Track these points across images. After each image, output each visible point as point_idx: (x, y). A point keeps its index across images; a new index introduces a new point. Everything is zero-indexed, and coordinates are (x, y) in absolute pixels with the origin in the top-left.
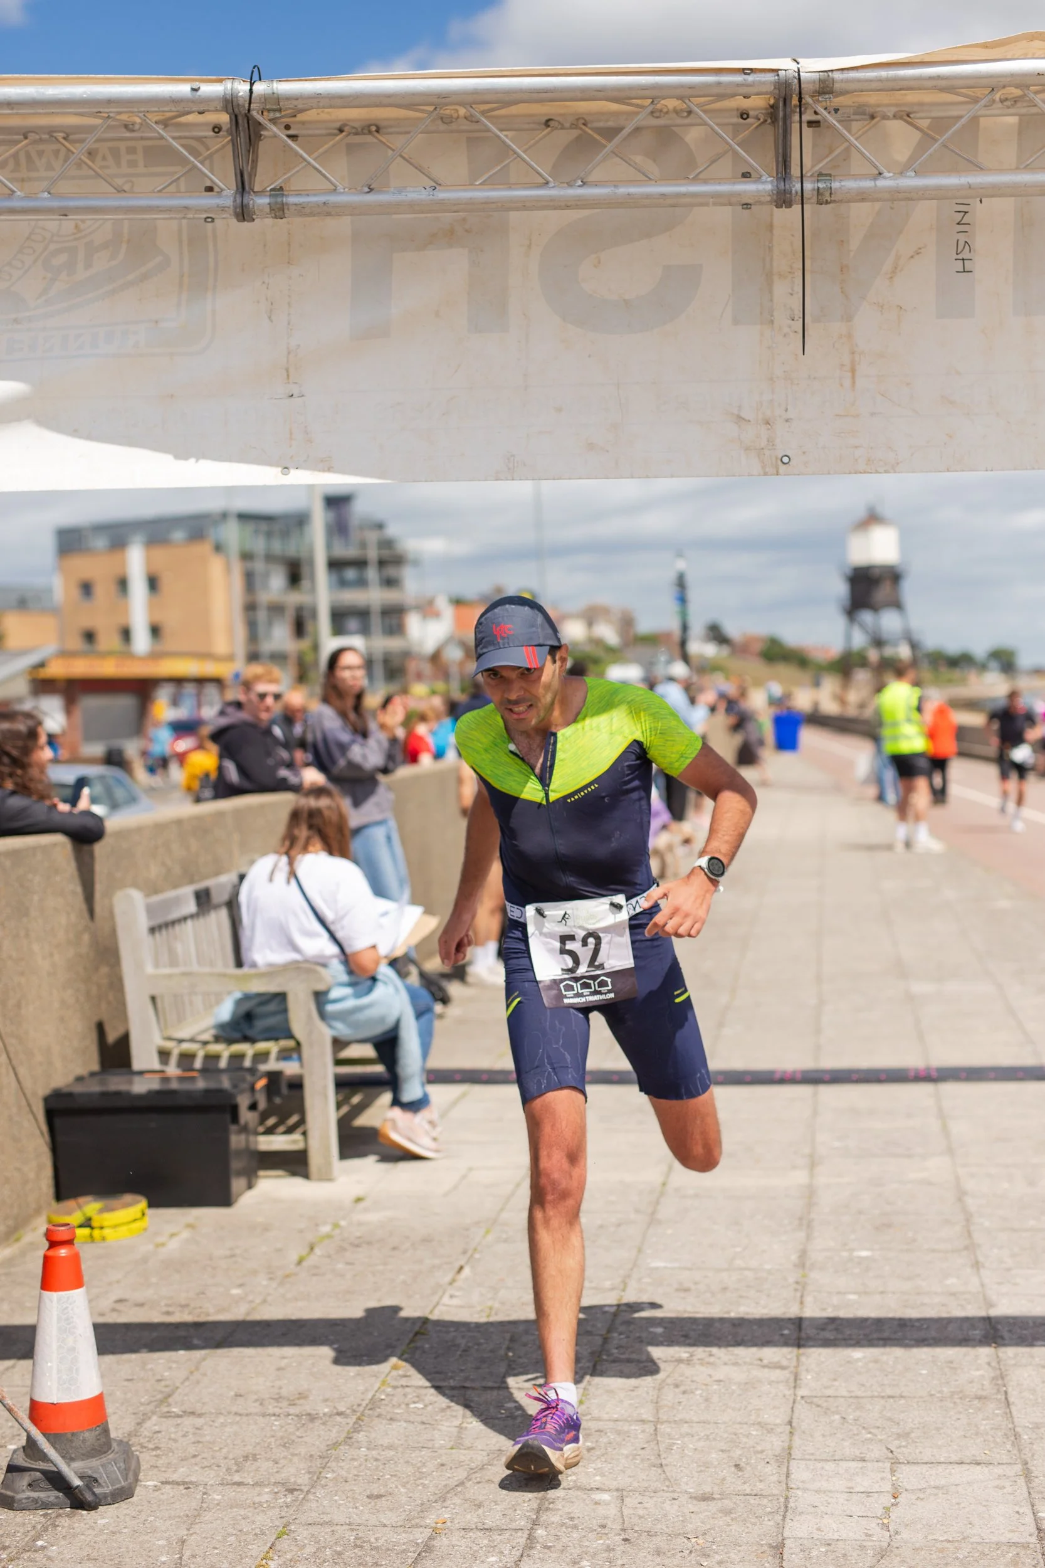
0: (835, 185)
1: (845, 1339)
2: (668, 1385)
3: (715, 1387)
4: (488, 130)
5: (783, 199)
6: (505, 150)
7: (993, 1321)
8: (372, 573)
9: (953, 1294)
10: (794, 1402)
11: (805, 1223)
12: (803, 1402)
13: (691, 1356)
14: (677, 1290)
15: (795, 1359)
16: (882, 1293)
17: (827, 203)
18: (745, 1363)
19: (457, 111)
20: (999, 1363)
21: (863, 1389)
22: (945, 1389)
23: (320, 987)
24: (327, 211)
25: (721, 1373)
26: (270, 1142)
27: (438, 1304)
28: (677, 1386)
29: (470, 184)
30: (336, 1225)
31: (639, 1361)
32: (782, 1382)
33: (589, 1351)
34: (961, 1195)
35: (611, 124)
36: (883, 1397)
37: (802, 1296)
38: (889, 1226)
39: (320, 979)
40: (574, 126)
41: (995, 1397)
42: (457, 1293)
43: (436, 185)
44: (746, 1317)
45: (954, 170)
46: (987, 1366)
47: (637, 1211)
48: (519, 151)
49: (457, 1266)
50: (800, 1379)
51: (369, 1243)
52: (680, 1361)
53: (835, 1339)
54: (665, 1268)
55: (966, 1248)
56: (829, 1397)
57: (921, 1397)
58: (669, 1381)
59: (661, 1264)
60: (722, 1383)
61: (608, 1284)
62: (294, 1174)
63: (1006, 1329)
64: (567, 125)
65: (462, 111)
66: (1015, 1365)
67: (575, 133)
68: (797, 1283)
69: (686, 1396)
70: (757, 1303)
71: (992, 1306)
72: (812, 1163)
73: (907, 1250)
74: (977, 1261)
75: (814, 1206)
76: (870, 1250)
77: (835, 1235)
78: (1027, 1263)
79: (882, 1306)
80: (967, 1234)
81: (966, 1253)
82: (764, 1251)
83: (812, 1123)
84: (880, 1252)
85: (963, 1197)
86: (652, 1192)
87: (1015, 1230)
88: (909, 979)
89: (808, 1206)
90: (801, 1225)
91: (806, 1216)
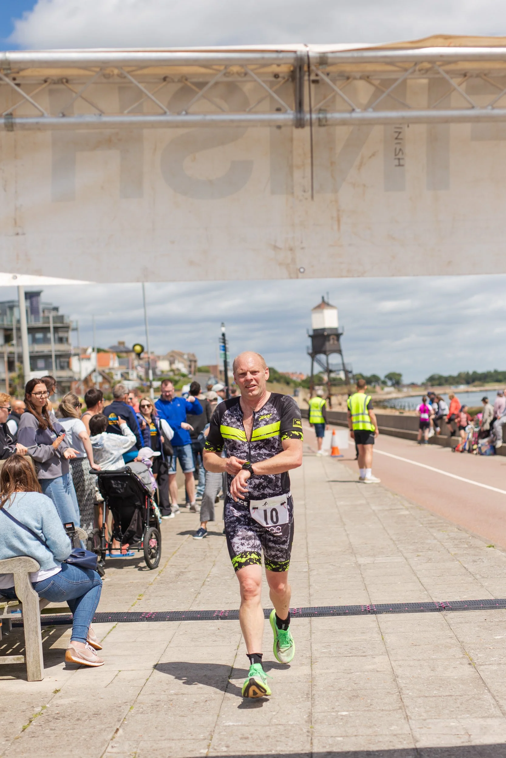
0: (329, 116)
4: (131, 82)
5: (300, 124)
6: (140, 94)
7: (419, 750)
8: (51, 335)
9: (395, 735)
11: (310, 696)
14: (241, 738)
16: (356, 736)
17: (324, 126)
19: (113, 71)
23: (32, 570)
24: (39, 127)
26: (5, 660)
27: (105, 751)
29: (121, 113)
30: (44, 707)
34: (395, 677)
35: (201, 80)
37: (312, 739)
38: (357, 696)
39: (33, 566)
40: (180, 81)
42: (115, 745)
43: (102, 113)
44: (281, 753)
45: (393, 108)
47: (216, 693)
48: (150, 95)
49: (115, 729)
51: (64, 717)
54: (234, 725)
55: (400, 708)
59: (231, 724)
61: (201, 736)
62: (18, 678)
63: (426, 755)
64: (176, 80)
65: (116, 71)
67: (180, 85)
68: (308, 732)
70: (286, 745)
71: (417, 741)
72: (311, 661)
73: (368, 711)
74: (407, 716)
75: (314, 686)
76: (347, 711)
77: (327, 703)
78: (435, 716)
79: (356, 744)
80: (400, 700)
81: (400, 711)
82: (288, 714)
83: (310, 638)
84: (353, 712)
85: (397, 678)
86: (223, 681)
87: (426, 697)
88: (357, 556)
89: (311, 687)
90: (308, 698)
91: (310, 693)
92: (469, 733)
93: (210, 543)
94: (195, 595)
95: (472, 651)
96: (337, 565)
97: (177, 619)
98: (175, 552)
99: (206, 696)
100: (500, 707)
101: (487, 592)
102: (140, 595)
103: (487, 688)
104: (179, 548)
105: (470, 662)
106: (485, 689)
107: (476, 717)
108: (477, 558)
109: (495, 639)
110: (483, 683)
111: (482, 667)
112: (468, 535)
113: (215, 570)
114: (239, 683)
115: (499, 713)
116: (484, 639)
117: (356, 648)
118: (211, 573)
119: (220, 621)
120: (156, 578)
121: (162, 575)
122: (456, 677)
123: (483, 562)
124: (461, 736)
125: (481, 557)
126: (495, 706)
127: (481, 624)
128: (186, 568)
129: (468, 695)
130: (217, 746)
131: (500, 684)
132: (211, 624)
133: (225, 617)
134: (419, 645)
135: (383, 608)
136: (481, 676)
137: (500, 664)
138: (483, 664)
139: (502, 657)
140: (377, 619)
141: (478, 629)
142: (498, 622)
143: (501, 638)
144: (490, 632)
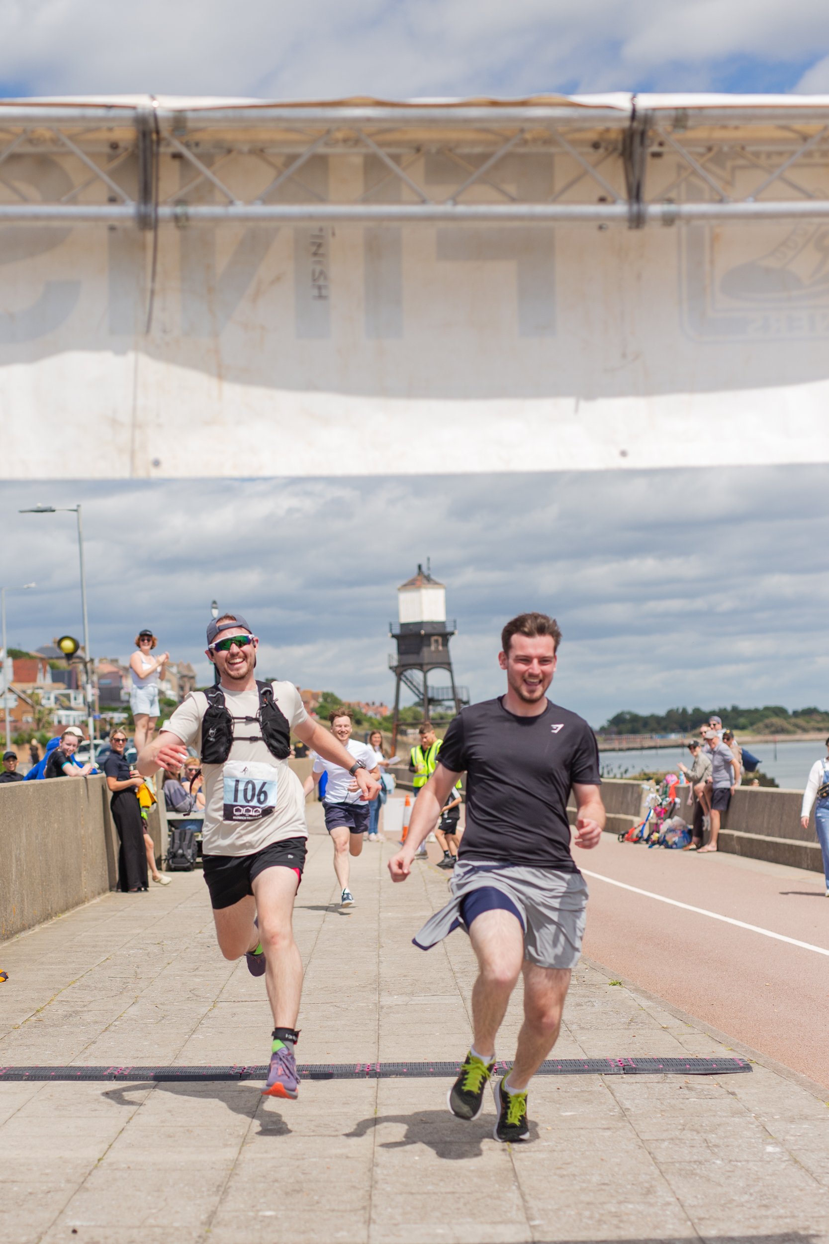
5: (147, 223)
11: (223, 1190)
34: (373, 1166)
38: (298, 1192)
47: (68, 1181)
55: (364, 1208)
68: (200, 1237)
72: (243, 1142)
73: (308, 1210)
74: (370, 1219)
75: (234, 1176)
76: (274, 1210)
77: (247, 1199)
78: (415, 1219)
80: (368, 1197)
81: (362, 1212)
82: (177, 1212)
83: (254, 1110)
84: (284, 1212)
85: (375, 1168)
86: (87, 1166)
87: (412, 1194)
88: (383, 993)
89: (228, 1176)
90: (218, 1191)
91: (225, 1184)
93: (138, 971)
94: (86, 1045)
96: (343, 1006)
97: (42, 1077)
98: (74, 982)
99: (51, 1185)
100: (526, 1209)
101: (580, 1049)
103: (516, 1184)
104: (82, 977)
106: (514, 1184)
107: (482, 1223)
108: (586, 1000)
109: (562, 1116)
110: (513, 1176)
111: (523, 1155)
112: (585, 966)
113: (133, 1011)
114: (111, 1169)
115: (521, 1216)
116: (544, 1116)
117: (325, 1125)
118: (125, 1015)
119: (114, 1082)
120: (28, 1020)
121: (41, 1015)
122: (472, 1168)
123: (593, 1006)
125: (592, 1000)
126: (520, 1207)
127: (548, 1095)
128: (85, 1006)
129: (482, 1192)
131: (541, 1178)
132: (98, 1086)
133: (123, 1077)
134: (432, 1123)
135: (392, 1068)
136: (515, 1167)
137: (554, 1151)
138: (527, 1150)
139: (562, 1141)
140: (377, 1085)
141: (539, 1101)
142: (578, 1092)
143: (572, 1115)
144: (558, 1106)
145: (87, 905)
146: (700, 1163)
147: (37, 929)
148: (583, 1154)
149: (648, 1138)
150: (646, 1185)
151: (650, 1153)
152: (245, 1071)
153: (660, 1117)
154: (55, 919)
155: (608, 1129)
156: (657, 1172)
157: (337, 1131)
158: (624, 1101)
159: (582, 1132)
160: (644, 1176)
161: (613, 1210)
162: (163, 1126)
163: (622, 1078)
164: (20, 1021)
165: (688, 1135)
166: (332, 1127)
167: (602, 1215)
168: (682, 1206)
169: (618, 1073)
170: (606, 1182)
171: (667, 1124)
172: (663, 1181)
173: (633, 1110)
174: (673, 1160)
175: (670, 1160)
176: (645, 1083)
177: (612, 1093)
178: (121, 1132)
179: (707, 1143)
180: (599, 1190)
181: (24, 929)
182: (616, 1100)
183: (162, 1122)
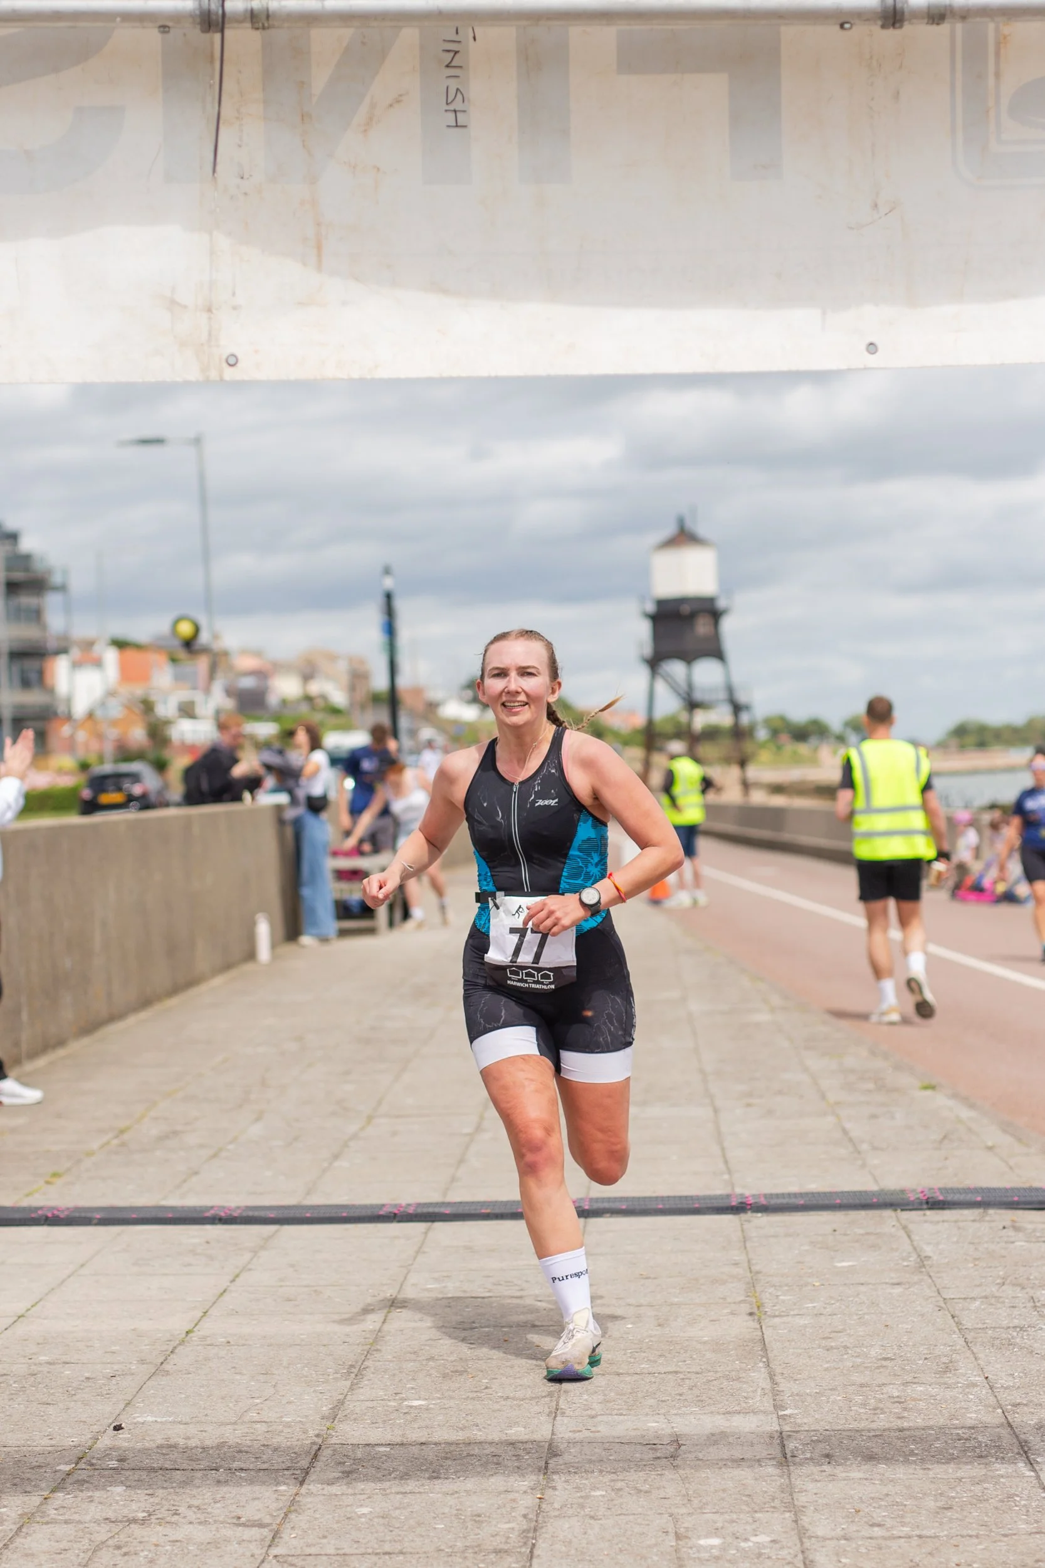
1: (355, 1494)
2: (106, 1546)
3: (168, 1548)
9: (512, 1444)
10: (263, 1561)
11: (356, 1372)
12: (274, 1561)
13: (150, 1515)
14: (161, 1446)
15: (283, 1515)
16: (422, 1444)
18: (215, 1521)
20: (537, 1515)
21: (355, 1546)
22: (458, 1544)
25: (179, 1534)
28: (119, 1547)
31: (80, 1522)
32: (256, 1541)
33: (19, 1513)
36: (377, 1554)
37: (319, 1449)
38: (461, 1373)
41: (519, 1550)
46: (522, 1519)
47: (142, 1362)
50: (281, 1538)
52: (134, 1521)
53: (343, 1494)
54: (156, 1422)
55: (550, 1394)
56: (310, 1555)
57: (425, 1553)
58: (110, 1542)
59: (150, 1419)
60: (178, 1544)
61: (73, 1441)
66: (556, 1517)
68: (318, 1436)
69: (126, 1558)
71: (556, 1455)
72: (391, 1306)
73: (473, 1399)
74: (557, 1409)
75: (375, 1352)
76: (426, 1399)
77: (388, 1384)
78: (619, 1409)
79: (416, 1458)
81: (547, 1399)
82: (289, 1403)
83: (410, 1262)
84: (439, 1401)
86: (170, 1341)
87: (619, 1374)
89: (366, 1353)
90: (349, 1373)
91: (360, 1364)
92: (680, 1442)
94: (185, 1177)
95: (771, 1290)
97: (118, 1221)
98: (176, 1091)
99: (116, 1367)
100: (775, 1393)
101: (869, 1177)
102: (56, 1175)
103: (764, 1359)
104: (188, 1084)
105: (755, 1310)
106: (761, 1361)
107: (711, 1413)
108: (885, 1110)
109: (836, 1267)
110: (761, 1350)
111: (777, 1320)
112: (886, 1065)
113: (256, 1130)
114: (203, 1345)
115: (768, 1405)
116: (811, 1268)
118: (242, 1135)
119: (218, 1227)
120: (108, 1143)
121: (126, 1137)
122: (705, 1339)
123: (893, 1118)
124: (660, 1446)
125: (894, 1109)
126: (767, 1391)
127: (820, 1239)
128: (188, 1124)
129: (716, 1372)
130: (99, 1459)
131: (800, 1351)
132: (195, 1233)
133: (233, 1220)
134: (655, 1278)
135: (606, 1205)
136: (765, 1337)
137: (821, 1314)
138: (783, 1314)
139: (833, 1302)
140: (585, 1227)
141: (806, 1248)
142: (862, 1235)
143: (849, 1266)
144: (832, 1253)
145: (203, 988)
146: (1021, 1329)
147: (132, 1020)
148: (860, 1318)
149: (952, 1297)
150: (945, 1360)
151: (953, 1317)
152: (402, 1209)
153: (972, 1267)
154: (157, 1008)
155: (898, 1284)
156: (961, 1342)
157: (522, 1290)
158: (925, 1247)
159: (862, 1289)
160: (942, 1347)
161: (896, 1394)
162: (281, 1286)
163: (924, 1215)
164: (95, 1145)
165: (1008, 1291)
166: (516, 1285)
167: (880, 1401)
168: (991, 1388)
169: (920, 1207)
170: (889, 1356)
171: (982, 1277)
172: (968, 1353)
173: (935, 1258)
174: (985, 1326)
175: (980, 1326)
176: (956, 1222)
177: (909, 1237)
178: (222, 1294)
179: (1034, 1302)
180: (878, 1368)
181: (112, 1018)
182: (913, 1245)
183: (282, 1280)
